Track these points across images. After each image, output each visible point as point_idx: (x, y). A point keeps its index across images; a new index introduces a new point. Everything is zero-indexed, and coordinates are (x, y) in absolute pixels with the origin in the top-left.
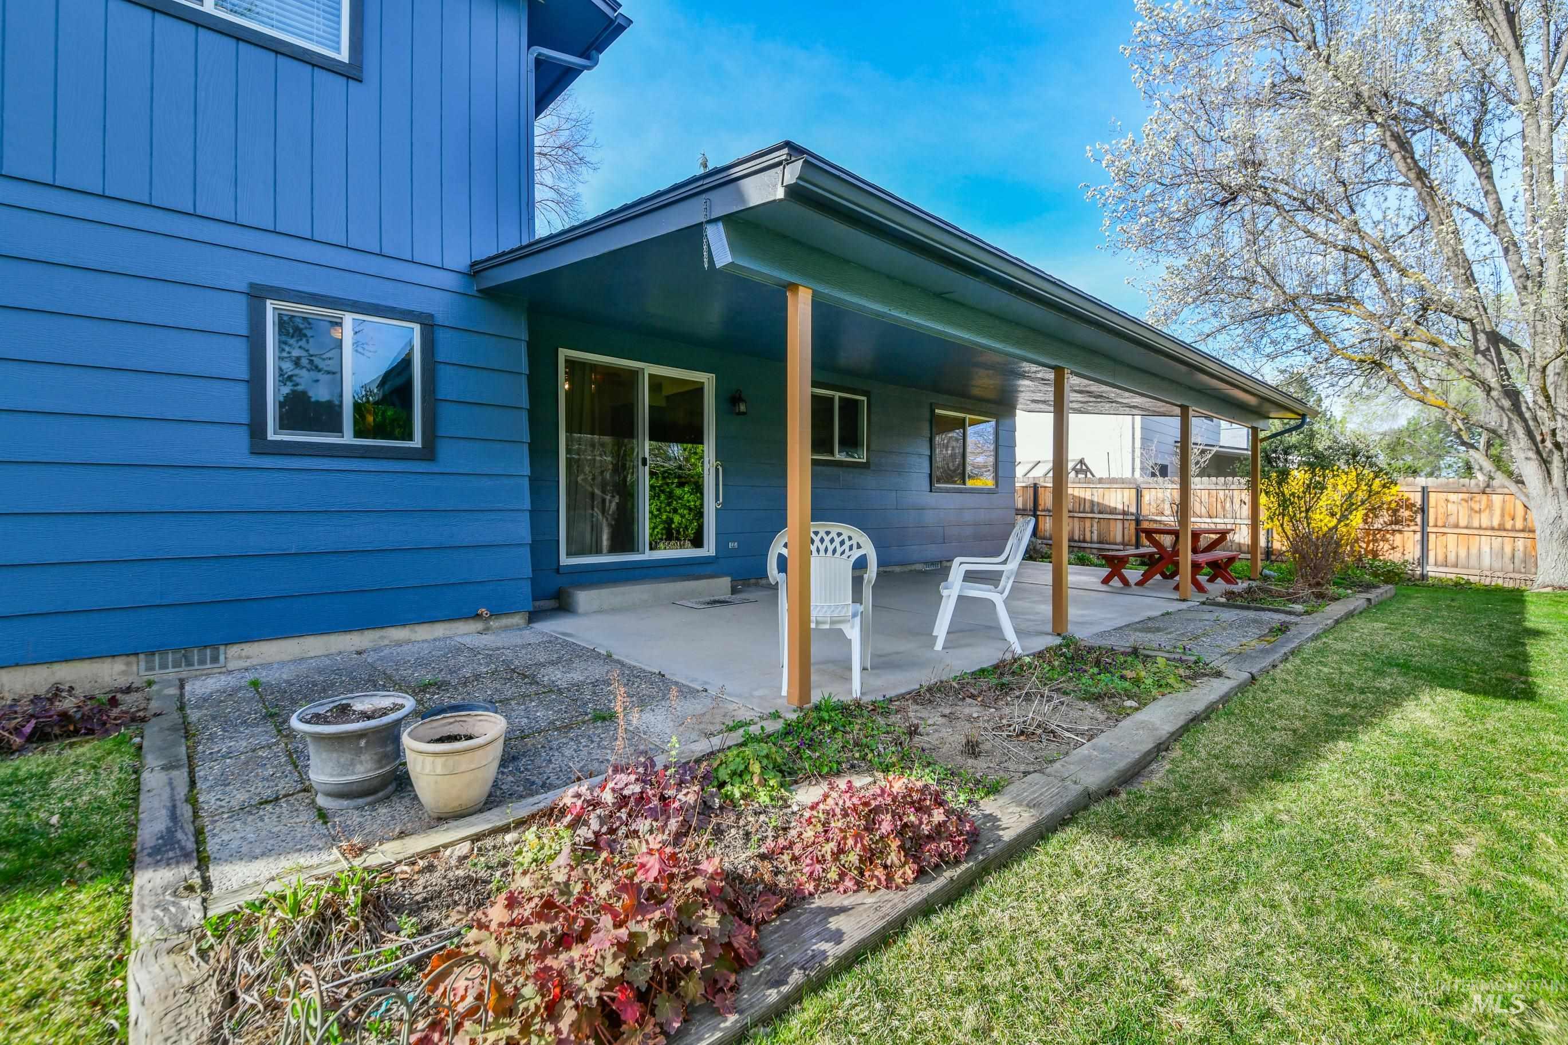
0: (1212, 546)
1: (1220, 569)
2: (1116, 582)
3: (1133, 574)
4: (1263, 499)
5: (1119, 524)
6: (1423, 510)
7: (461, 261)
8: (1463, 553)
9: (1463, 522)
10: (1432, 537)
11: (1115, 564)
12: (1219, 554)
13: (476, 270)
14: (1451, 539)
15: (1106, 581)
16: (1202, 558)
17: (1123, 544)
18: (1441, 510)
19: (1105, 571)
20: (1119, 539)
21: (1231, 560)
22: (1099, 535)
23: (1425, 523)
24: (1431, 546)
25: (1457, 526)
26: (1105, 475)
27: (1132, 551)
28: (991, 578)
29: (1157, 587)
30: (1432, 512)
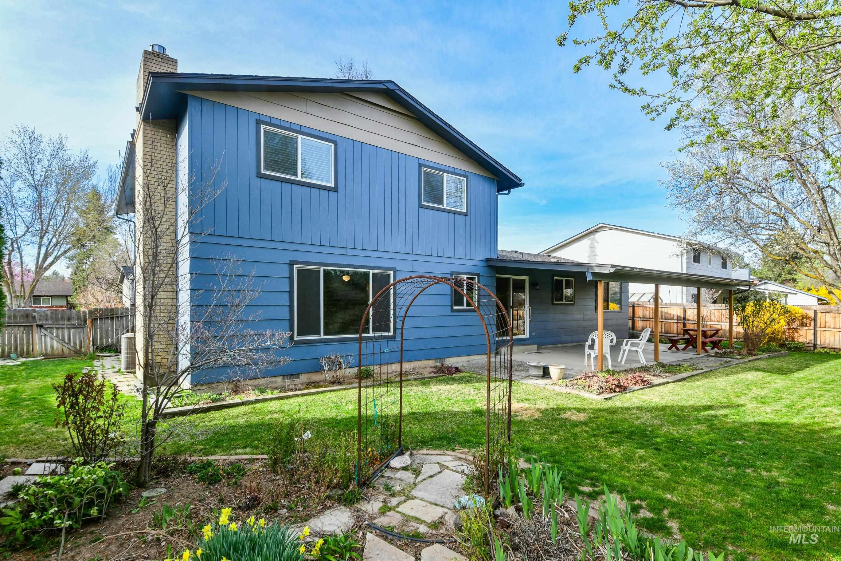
0: (712, 336)
1: (715, 344)
2: (674, 349)
3: (681, 346)
4: (735, 317)
5: (675, 325)
6: (815, 320)
7: (484, 258)
8: (832, 339)
9: (832, 326)
10: (819, 332)
11: (673, 343)
12: (715, 339)
13: (488, 260)
14: (827, 333)
15: (670, 348)
16: (707, 340)
17: (677, 334)
18: (823, 320)
19: (670, 345)
20: (675, 331)
21: (720, 341)
22: (665, 329)
23: (815, 326)
24: (818, 335)
25: (830, 327)
26: (668, 302)
27: (681, 336)
28: (637, 345)
29: (690, 350)
30: (819, 321)
